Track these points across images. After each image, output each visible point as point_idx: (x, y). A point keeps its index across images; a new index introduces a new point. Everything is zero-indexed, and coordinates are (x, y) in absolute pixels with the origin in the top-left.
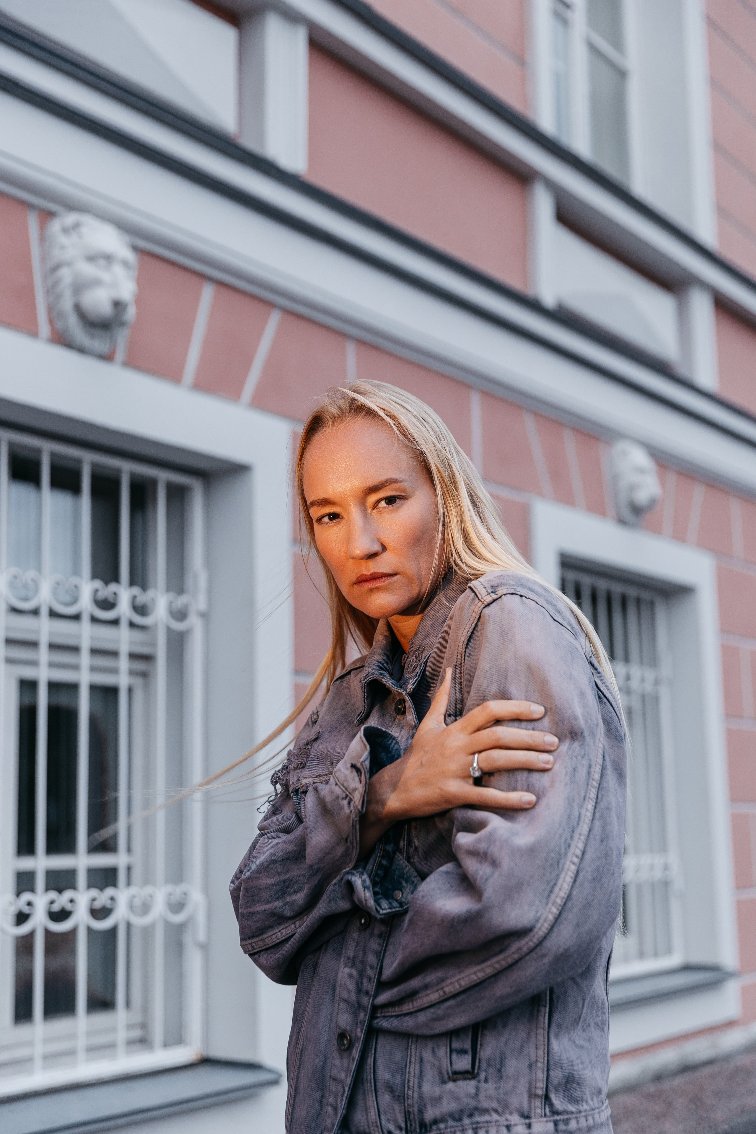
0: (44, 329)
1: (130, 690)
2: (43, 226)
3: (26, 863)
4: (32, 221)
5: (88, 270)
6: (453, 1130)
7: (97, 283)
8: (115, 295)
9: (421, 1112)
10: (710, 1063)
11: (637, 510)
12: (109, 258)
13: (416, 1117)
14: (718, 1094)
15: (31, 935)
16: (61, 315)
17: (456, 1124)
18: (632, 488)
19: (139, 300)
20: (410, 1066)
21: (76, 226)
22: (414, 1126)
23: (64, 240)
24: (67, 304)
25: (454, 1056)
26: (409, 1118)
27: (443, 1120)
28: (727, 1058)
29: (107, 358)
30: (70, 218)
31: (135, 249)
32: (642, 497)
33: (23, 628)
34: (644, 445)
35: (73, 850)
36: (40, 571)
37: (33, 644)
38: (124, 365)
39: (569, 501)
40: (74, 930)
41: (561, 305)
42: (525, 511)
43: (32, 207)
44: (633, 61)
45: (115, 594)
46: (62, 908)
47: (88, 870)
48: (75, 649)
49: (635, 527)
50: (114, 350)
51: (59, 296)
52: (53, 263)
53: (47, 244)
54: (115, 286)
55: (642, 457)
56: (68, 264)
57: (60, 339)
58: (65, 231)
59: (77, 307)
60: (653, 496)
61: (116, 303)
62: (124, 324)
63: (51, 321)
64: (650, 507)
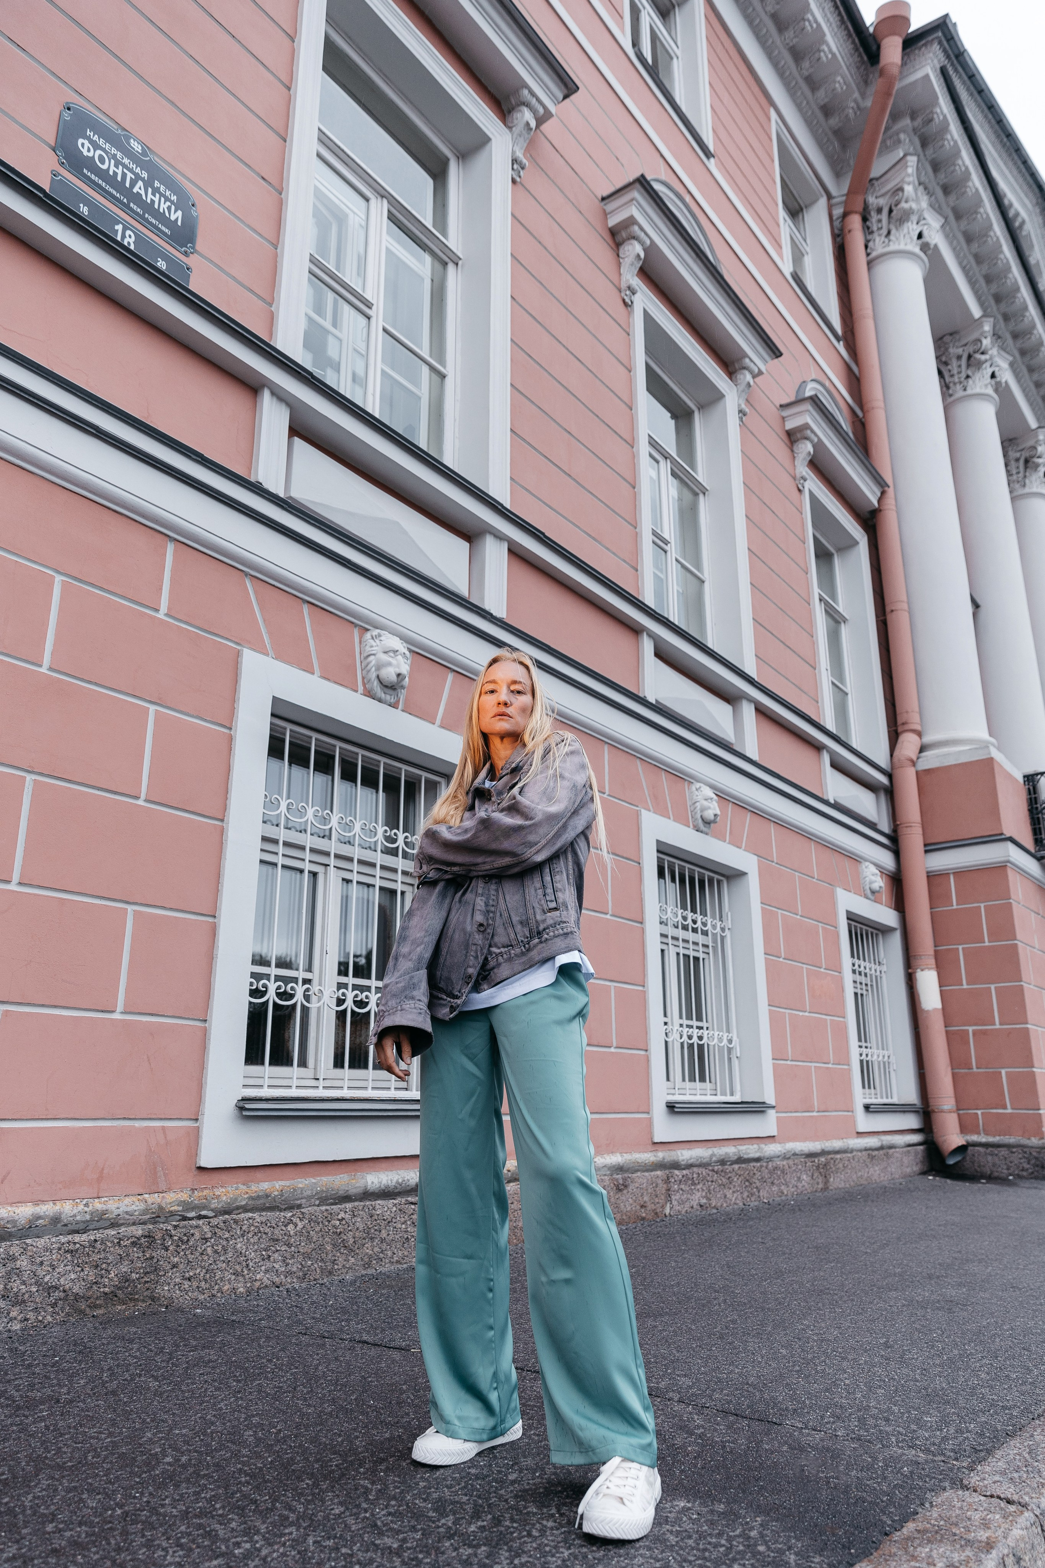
0: (361, 688)
1: (403, 893)
2: (361, 636)
3: (343, 980)
4: (356, 632)
5: (385, 658)
7: (389, 664)
8: (398, 671)
9: (537, 927)
10: (758, 1160)
11: (707, 823)
12: (395, 652)
14: (763, 1180)
15: (345, 1011)
16: (369, 681)
18: (703, 810)
19: (411, 673)
21: (380, 635)
23: (372, 642)
24: (373, 675)
27: (548, 928)
28: (770, 1159)
29: (394, 706)
30: (376, 632)
31: (410, 651)
32: (709, 814)
33: (345, 850)
34: (712, 787)
35: (369, 978)
36: (355, 819)
37: (351, 860)
38: (403, 711)
39: (664, 814)
40: (369, 1013)
41: (656, 701)
42: (638, 815)
43: (356, 625)
44: (706, 575)
45: (395, 834)
46: (361, 1000)
47: (376, 987)
48: (373, 865)
49: (707, 834)
50: (398, 701)
51: (369, 671)
52: (366, 654)
53: (363, 645)
54: (398, 666)
55: (709, 792)
56: (374, 655)
57: (369, 694)
58: (373, 638)
59: (378, 677)
60: (715, 815)
61: (399, 675)
62: (403, 687)
63: (364, 684)
64: (714, 821)
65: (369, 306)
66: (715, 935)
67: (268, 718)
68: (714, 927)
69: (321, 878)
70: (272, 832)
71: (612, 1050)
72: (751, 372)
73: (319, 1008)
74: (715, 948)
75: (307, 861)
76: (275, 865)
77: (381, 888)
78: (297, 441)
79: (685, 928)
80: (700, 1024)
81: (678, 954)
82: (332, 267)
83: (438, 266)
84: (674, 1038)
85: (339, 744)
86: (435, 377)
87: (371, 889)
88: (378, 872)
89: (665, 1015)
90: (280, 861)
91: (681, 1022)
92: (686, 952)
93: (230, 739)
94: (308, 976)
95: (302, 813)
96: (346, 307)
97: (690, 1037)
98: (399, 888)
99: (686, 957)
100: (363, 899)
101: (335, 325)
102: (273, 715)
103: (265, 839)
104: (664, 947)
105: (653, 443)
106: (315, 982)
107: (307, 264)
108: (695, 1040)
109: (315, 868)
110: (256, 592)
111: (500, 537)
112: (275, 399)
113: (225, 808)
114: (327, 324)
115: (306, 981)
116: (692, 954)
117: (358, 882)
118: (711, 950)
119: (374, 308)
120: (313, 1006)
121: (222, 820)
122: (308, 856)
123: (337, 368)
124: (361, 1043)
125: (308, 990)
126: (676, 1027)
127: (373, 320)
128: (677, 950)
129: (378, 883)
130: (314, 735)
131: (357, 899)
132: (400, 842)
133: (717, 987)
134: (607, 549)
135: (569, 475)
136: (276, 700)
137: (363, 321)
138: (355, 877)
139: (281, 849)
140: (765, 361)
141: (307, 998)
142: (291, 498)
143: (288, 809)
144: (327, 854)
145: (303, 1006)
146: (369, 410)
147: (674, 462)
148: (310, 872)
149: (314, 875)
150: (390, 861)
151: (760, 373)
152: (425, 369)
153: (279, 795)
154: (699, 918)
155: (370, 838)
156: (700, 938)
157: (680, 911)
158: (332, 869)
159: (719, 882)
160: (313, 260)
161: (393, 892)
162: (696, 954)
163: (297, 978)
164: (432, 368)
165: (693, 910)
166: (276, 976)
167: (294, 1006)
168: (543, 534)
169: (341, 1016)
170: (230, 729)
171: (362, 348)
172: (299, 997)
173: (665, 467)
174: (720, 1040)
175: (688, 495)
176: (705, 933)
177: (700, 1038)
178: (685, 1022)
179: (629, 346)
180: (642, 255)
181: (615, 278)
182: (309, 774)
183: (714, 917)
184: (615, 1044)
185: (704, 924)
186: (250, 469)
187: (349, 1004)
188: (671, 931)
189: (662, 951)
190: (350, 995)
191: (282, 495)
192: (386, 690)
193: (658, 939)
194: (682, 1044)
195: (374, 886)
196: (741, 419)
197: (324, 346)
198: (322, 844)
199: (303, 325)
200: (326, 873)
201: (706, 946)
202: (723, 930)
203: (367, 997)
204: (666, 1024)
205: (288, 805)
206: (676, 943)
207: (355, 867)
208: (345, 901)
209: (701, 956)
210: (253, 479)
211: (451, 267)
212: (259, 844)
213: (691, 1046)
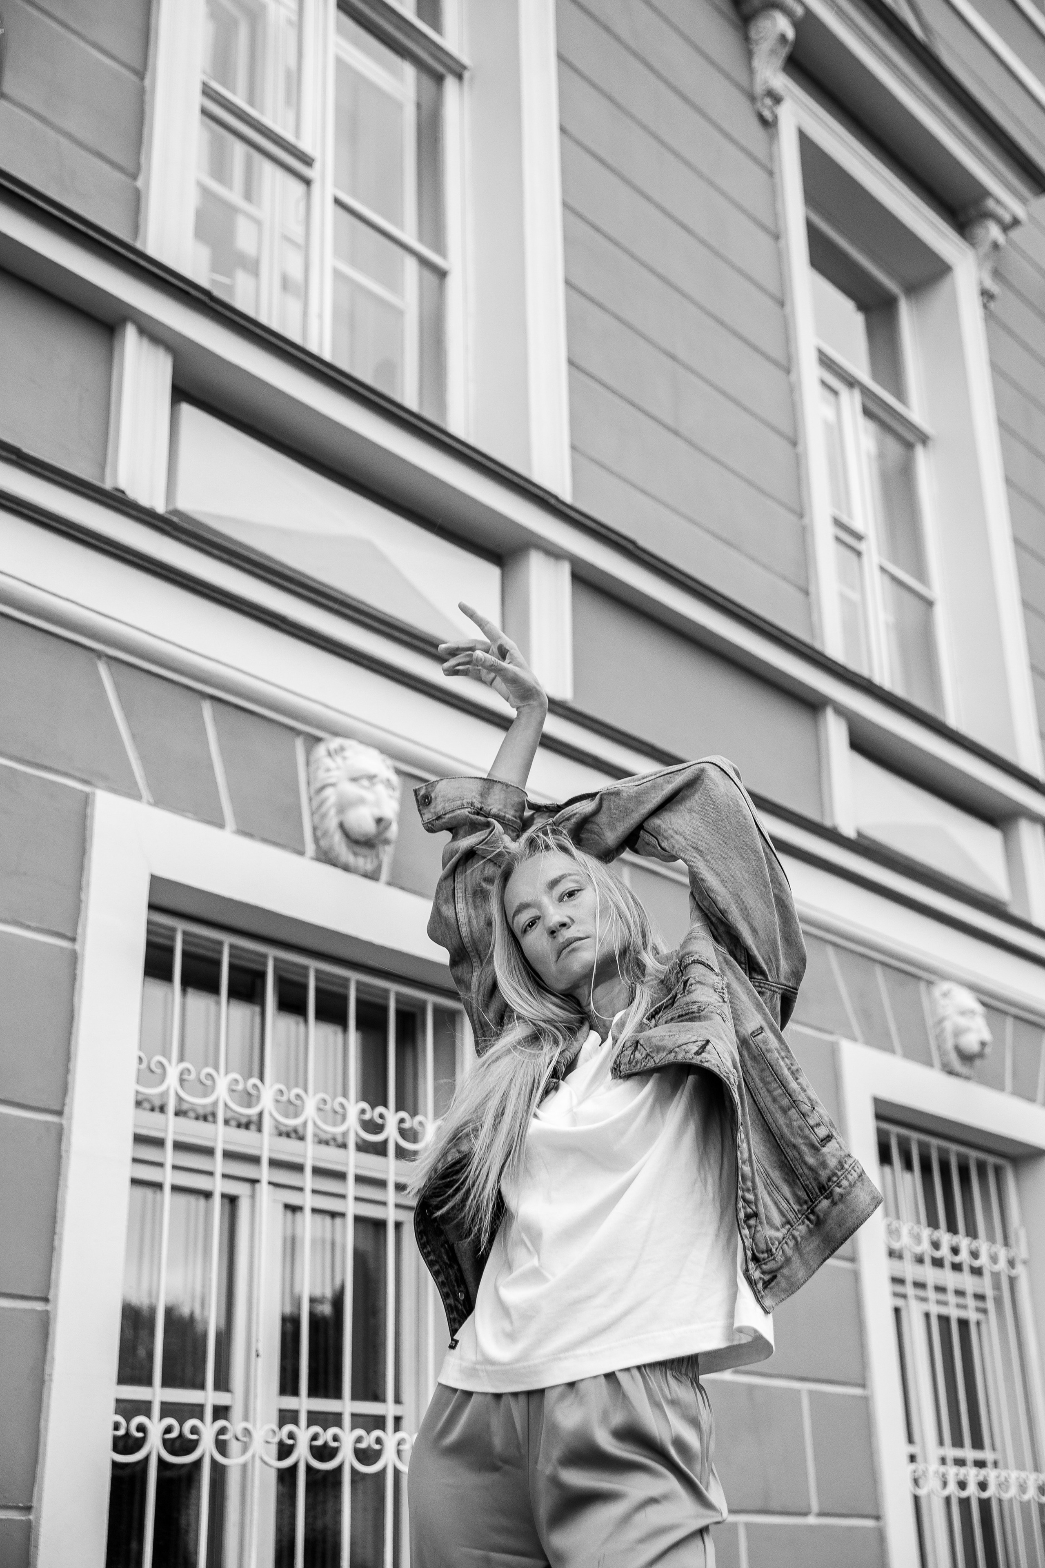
0: (310, 848)
1: (398, 1225)
2: (308, 752)
3: (289, 1402)
4: (299, 745)
5: (352, 790)
6: (843, 1176)
7: (361, 801)
8: (378, 813)
12: (371, 778)
13: (814, 1185)
15: (294, 1468)
16: (325, 833)
17: (842, 1172)
18: (958, 1033)
20: (788, 1156)
21: (342, 749)
22: (814, 1193)
23: (328, 762)
24: (332, 823)
25: (816, 1130)
26: (809, 1189)
29: (373, 876)
30: (335, 743)
31: (399, 772)
33: (288, 1150)
34: (974, 988)
35: (338, 1395)
36: (306, 1090)
37: (298, 1168)
38: (390, 884)
39: (886, 1046)
40: (339, 1469)
41: (860, 834)
42: (833, 1052)
43: (298, 733)
44: (937, 590)
45: (381, 1116)
46: (325, 1445)
47: (353, 1415)
48: (341, 1176)
49: (968, 1078)
50: (379, 868)
51: (324, 816)
52: (318, 785)
53: (313, 767)
54: (378, 804)
55: (967, 999)
56: (333, 785)
57: (326, 857)
58: (329, 754)
59: (341, 826)
60: (983, 1044)
61: (379, 821)
62: (387, 842)
63: (316, 840)
64: (981, 1055)
65: (308, 161)
66: (996, 1276)
67: (143, 913)
68: (994, 1259)
69: (244, 1207)
70: (152, 1124)
71: (812, 1520)
72: (999, 221)
73: (244, 1467)
74: (998, 1301)
75: (218, 1175)
76: (158, 1186)
77: (358, 1219)
78: (187, 410)
79: (938, 1263)
80: (979, 1455)
81: (927, 1316)
82: (239, 100)
83: (428, 83)
84: (931, 1489)
85: (272, 953)
86: (429, 276)
87: (338, 1221)
88: (351, 1188)
89: (910, 1440)
90: (169, 1177)
91: (942, 1452)
92: (944, 1311)
93: (74, 959)
94: (223, 1399)
95: (206, 1087)
96: (268, 167)
97: (962, 1485)
98: (391, 1215)
99: (944, 1320)
100: (323, 1241)
101: (248, 195)
102: (152, 907)
103: (140, 1139)
104: (900, 1303)
105: (826, 361)
106: (237, 1413)
107: (197, 100)
108: (972, 1490)
109: (234, 1188)
110: (117, 686)
111: (554, 553)
112: (145, 343)
113: (65, 1089)
114: (235, 196)
115: (221, 1412)
116: (954, 1313)
117: (315, 1211)
118: (990, 1305)
119: (317, 165)
120: (233, 1462)
121: (60, 1113)
122: (219, 1165)
123: (253, 267)
124: (325, 1528)
125: (223, 1431)
126: (934, 1466)
127: (316, 187)
128: (925, 1307)
129: (351, 1209)
130: (228, 940)
131: (313, 1242)
132: (391, 1133)
133: (1009, 1376)
134: (753, 559)
135: (676, 433)
136: (155, 881)
137: (297, 188)
138: (308, 1201)
139: (169, 1156)
140: (1023, 201)
141: (222, 1446)
142: (176, 512)
143: (182, 1081)
144: (255, 1160)
145: (214, 1463)
146: (313, 348)
147: (865, 391)
148: (224, 1196)
149: (231, 1200)
150: (372, 1165)
151: (1016, 222)
152: (411, 265)
153: (164, 1055)
154: (964, 1243)
155: (335, 1125)
156: (967, 1282)
157: (926, 1233)
158: (264, 1188)
159: (998, 1170)
160: (207, 92)
161: (379, 1225)
162: (963, 1314)
163: (201, 1407)
164: (424, 262)
165: (952, 1228)
166: (163, 1404)
167: (198, 1464)
168: (633, 543)
169: (287, 1477)
170: (73, 940)
171: (297, 231)
172: (206, 1447)
173: (851, 401)
174: (1023, 1488)
175: (894, 448)
176: (977, 1272)
177: (983, 1486)
178: (952, 1453)
179: (774, 193)
180: (790, 34)
181: (742, 78)
182: (218, 1003)
183: (991, 1239)
184: (815, 1507)
185: (975, 1255)
186: (102, 467)
187: (302, 1454)
188: (909, 1271)
189: (897, 1311)
190: (304, 1434)
191: (161, 509)
192: (358, 849)
193: (887, 1288)
194: (948, 1500)
195: (343, 1215)
196: (985, 306)
197: (229, 232)
198: (244, 1141)
199: (192, 200)
200: (253, 1196)
201: (980, 1297)
202: (1011, 1263)
203: (336, 1438)
204: (912, 1458)
205: (182, 1074)
206: (921, 1293)
207: (308, 1181)
208: (291, 1246)
209: (972, 1316)
210: (108, 485)
211: (450, 83)
212: (128, 1148)
213: (965, 1503)
